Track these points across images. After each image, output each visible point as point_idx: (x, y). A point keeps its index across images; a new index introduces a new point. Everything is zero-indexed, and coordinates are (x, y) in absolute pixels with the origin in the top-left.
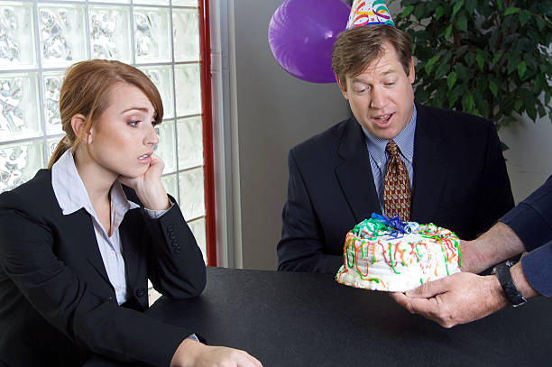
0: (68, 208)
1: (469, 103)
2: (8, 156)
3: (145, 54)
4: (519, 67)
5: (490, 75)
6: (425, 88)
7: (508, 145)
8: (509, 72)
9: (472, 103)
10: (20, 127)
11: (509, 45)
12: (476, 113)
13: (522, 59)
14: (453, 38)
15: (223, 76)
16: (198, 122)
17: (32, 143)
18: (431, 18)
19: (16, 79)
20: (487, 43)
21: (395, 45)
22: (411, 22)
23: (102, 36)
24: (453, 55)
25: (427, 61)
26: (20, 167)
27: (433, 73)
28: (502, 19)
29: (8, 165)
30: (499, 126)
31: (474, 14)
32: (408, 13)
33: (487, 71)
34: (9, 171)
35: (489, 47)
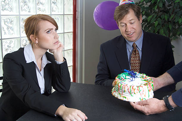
0: (28, 61)
1: (162, 32)
2: (8, 43)
3: (55, 11)
4: (179, 20)
5: (170, 23)
6: (148, 26)
7: (175, 46)
8: (176, 22)
9: (163, 31)
10: (12, 34)
11: (176, 13)
12: (164, 35)
13: (181, 18)
14: (158, 9)
15: (80, 20)
16: (71, 34)
17: (16, 39)
18: (150, 3)
19: (11, 18)
20: (169, 12)
21: (134, 10)
22: (144, 4)
23: (41, 5)
24: (157, 15)
25: (148, 17)
26: (12, 47)
27: (150, 21)
28: (174, 4)
29: (8, 46)
30: (172, 40)
31: (165, 2)
32: (143, 1)
33: (169, 21)
34: (8, 48)
35: (169, 13)
